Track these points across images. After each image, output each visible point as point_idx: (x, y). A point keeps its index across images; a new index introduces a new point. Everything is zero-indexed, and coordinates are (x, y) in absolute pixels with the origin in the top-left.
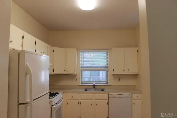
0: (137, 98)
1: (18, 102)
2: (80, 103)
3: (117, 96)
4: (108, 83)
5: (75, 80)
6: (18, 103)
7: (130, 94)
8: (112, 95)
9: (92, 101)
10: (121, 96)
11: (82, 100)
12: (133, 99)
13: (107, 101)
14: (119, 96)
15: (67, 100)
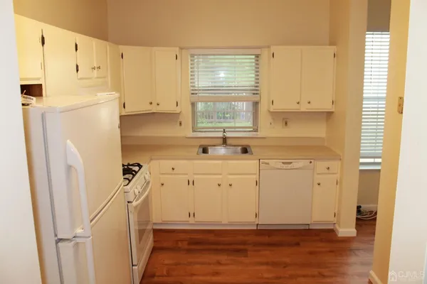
0: (327, 171)
1: (56, 236)
2: (191, 183)
3: (280, 165)
4: (256, 130)
5: (179, 124)
6: (56, 238)
7: (311, 162)
8: (268, 164)
9: (220, 177)
10: (289, 166)
11: (195, 176)
12: (318, 174)
13: (255, 177)
14: (285, 166)
15: (161, 176)
